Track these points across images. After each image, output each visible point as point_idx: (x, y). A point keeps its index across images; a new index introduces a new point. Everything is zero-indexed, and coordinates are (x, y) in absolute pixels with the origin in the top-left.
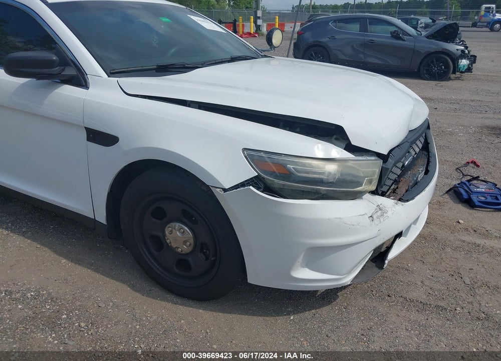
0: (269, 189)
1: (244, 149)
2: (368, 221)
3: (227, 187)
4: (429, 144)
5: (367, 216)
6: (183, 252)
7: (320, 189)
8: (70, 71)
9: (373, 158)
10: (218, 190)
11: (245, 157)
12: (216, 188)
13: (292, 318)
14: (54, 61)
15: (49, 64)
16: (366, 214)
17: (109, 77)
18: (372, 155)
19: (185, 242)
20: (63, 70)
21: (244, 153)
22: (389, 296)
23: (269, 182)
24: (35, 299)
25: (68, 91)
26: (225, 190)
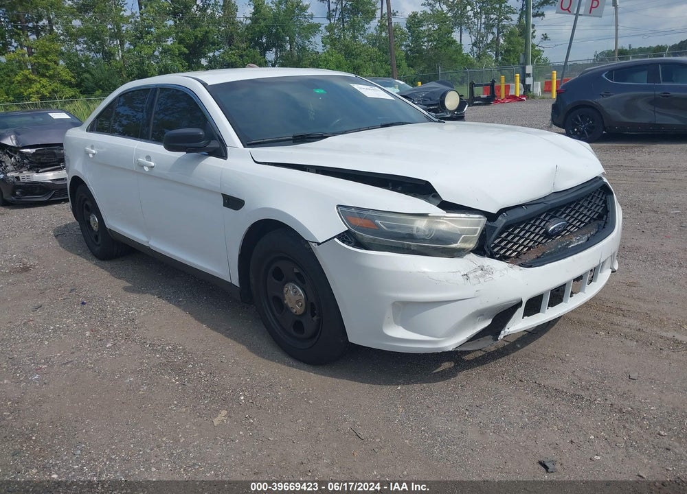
0: (360, 244)
1: (339, 206)
2: (462, 280)
3: (321, 242)
4: (608, 211)
5: (460, 274)
6: (297, 313)
7: (410, 245)
8: (214, 144)
9: (478, 216)
10: (313, 244)
11: (339, 213)
12: (313, 242)
13: (399, 388)
14: (200, 136)
15: (196, 138)
16: (459, 271)
17: (245, 147)
18: (475, 214)
19: (298, 302)
20: (208, 143)
21: (337, 209)
22: (521, 381)
23: (360, 236)
24: (172, 351)
25: (212, 161)
26: (319, 244)
